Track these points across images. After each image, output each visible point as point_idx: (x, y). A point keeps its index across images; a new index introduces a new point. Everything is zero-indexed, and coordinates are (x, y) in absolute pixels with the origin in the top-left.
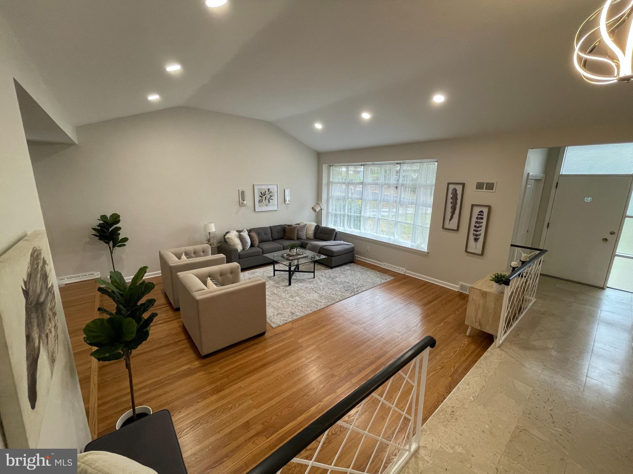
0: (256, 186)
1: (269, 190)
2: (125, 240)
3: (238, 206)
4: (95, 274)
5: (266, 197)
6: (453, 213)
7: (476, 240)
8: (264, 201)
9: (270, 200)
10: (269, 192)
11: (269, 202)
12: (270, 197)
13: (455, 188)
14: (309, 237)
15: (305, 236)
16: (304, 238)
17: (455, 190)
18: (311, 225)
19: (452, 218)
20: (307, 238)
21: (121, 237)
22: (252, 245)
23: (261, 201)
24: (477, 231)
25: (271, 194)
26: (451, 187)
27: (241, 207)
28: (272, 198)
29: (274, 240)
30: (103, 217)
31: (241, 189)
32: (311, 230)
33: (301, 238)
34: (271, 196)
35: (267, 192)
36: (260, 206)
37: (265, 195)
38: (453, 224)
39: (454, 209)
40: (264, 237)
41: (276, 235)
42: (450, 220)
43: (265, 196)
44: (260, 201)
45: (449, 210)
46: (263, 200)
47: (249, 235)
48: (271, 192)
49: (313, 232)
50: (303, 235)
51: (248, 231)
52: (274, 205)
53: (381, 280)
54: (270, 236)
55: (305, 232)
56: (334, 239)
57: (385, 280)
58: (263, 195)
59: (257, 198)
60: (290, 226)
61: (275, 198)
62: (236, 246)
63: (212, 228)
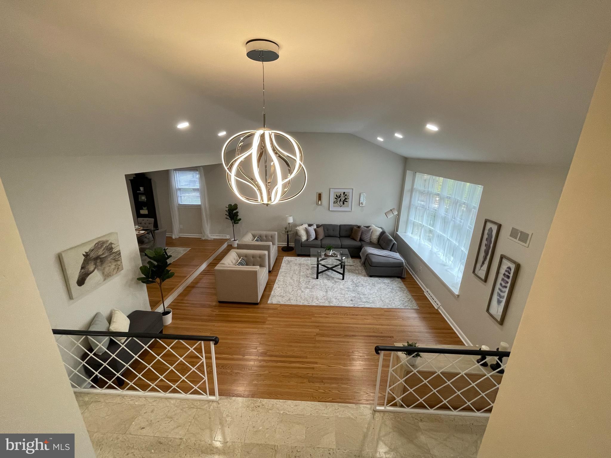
0: (332, 189)
1: (344, 193)
2: (240, 219)
3: (315, 204)
4: (227, 236)
5: (341, 199)
6: (485, 259)
7: (499, 302)
8: (338, 202)
9: (345, 202)
10: (344, 195)
11: (343, 203)
12: (344, 200)
13: (491, 228)
14: (373, 241)
15: (368, 240)
16: (367, 241)
17: (491, 230)
18: (376, 231)
19: (483, 263)
20: (371, 242)
21: (238, 218)
22: (316, 238)
23: (336, 202)
24: (501, 291)
25: (346, 197)
26: (489, 225)
28: (346, 200)
29: (340, 237)
30: (230, 205)
31: (320, 192)
32: (375, 235)
33: (364, 240)
34: (346, 199)
35: (342, 195)
36: (334, 206)
38: (482, 273)
39: (486, 253)
40: (332, 233)
41: (343, 233)
42: (481, 266)
44: (334, 203)
45: (482, 254)
46: (338, 201)
47: (315, 230)
48: (346, 195)
49: (378, 237)
50: (367, 238)
51: (318, 226)
52: (348, 206)
53: (399, 305)
54: (337, 233)
55: (370, 235)
56: (390, 249)
57: (404, 307)
58: (338, 197)
59: (332, 199)
60: (359, 227)
61: (350, 200)
62: (301, 237)
63: (291, 220)
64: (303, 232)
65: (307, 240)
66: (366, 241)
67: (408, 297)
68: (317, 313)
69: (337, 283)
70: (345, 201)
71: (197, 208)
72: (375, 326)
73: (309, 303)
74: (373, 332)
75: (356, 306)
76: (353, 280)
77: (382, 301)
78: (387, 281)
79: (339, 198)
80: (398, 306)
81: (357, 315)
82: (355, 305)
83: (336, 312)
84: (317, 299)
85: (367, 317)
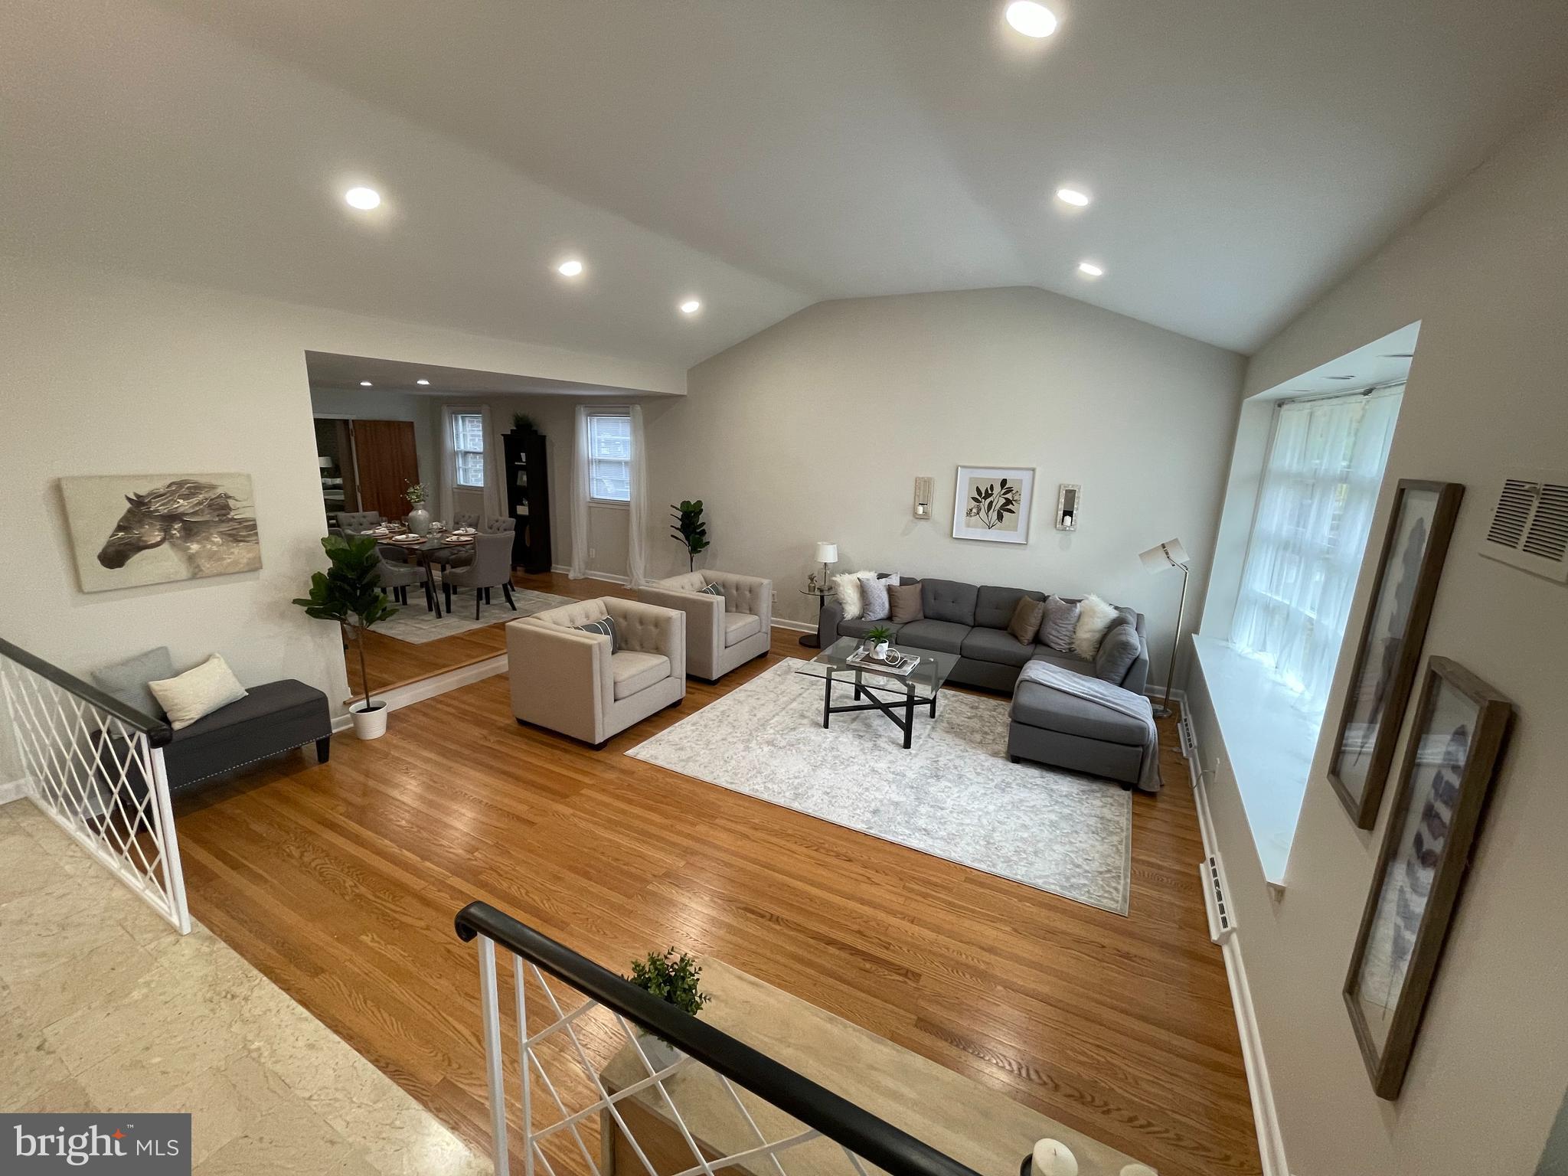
0: (964, 469)
1: (1004, 482)
3: (911, 518)
5: (991, 502)
8: (983, 513)
9: (1005, 514)
10: (1004, 491)
11: (1000, 517)
12: (1004, 505)
14: (1079, 650)
15: (1061, 642)
16: (1057, 647)
18: (1093, 612)
20: (1071, 650)
21: (704, 538)
22: (890, 618)
23: (974, 511)
25: (1009, 496)
27: (916, 521)
28: (1010, 507)
29: (975, 624)
31: (924, 474)
32: (1087, 629)
33: (1045, 639)
34: (1008, 502)
35: (997, 489)
36: (968, 525)
37: (988, 495)
38: (1358, 770)
41: (986, 614)
43: (988, 500)
44: (969, 513)
46: (983, 510)
47: (890, 590)
48: (1009, 490)
49: (1098, 636)
50: (1056, 635)
51: (904, 581)
52: (1015, 529)
53: (1047, 876)
54: (966, 610)
55: (1070, 628)
56: (1119, 679)
57: (1063, 887)
58: (982, 495)
59: (963, 502)
60: (1044, 598)
61: (1021, 508)
62: (844, 605)
63: (829, 554)
64: (850, 591)
65: (860, 617)
66: (1052, 645)
67: (1110, 860)
68: (730, 816)
69: (877, 753)
70: (1007, 506)
71: (621, 509)
72: (881, 915)
73: (732, 783)
74: (859, 932)
75: (872, 832)
76: (938, 756)
77: (989, 843)
78: (1065, 785)
79: (985, 498)
80: (1040, 877)
81: (850, 861)
82: (870, 828)
83: (790, 832)
84: (771, 778)
85: (877, 878)
